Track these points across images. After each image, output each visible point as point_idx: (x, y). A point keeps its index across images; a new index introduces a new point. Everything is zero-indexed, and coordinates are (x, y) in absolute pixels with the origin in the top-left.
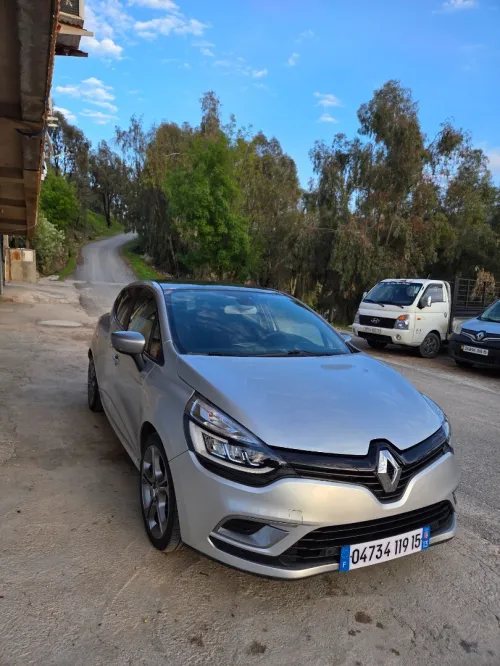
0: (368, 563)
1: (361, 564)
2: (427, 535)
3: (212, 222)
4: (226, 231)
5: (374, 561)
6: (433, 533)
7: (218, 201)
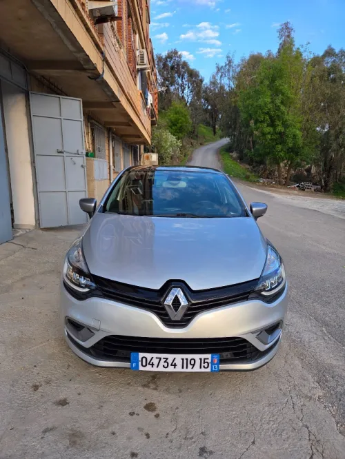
0: (155, 369)
1: (149, 368)
2: (216, 361)
3: (272, 124)
4: (283, 130)
5: (161, 369)
6: (222, 361)
7: (278, 108)
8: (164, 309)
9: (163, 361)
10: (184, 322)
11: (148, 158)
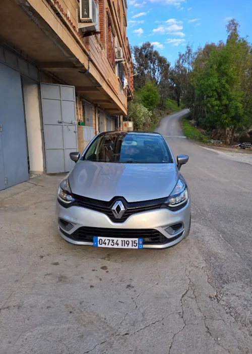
0: (107, 246)
1: (103, 246)
2: (141, 243)
5: (110, 246)
6: (145, 243)
7: (223, 86)
8: (111, 212)
9: (111, 241)
10: (122, 220)
11: (126, 125)
